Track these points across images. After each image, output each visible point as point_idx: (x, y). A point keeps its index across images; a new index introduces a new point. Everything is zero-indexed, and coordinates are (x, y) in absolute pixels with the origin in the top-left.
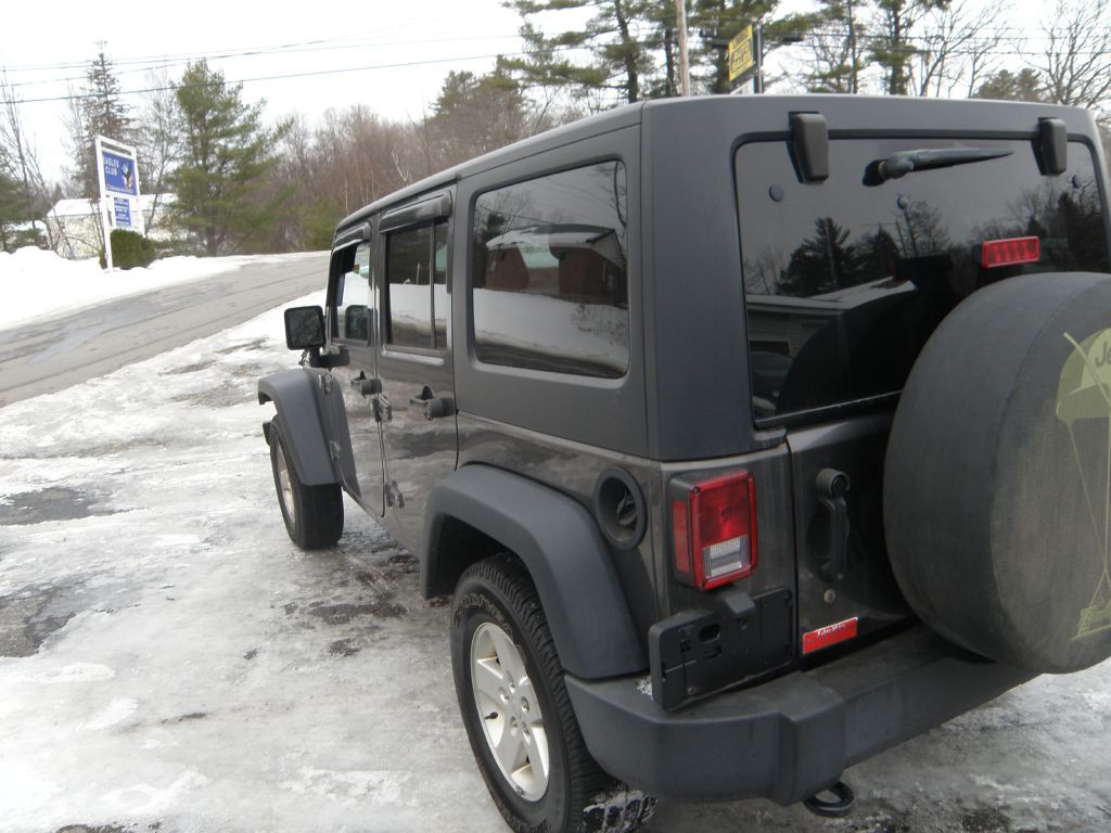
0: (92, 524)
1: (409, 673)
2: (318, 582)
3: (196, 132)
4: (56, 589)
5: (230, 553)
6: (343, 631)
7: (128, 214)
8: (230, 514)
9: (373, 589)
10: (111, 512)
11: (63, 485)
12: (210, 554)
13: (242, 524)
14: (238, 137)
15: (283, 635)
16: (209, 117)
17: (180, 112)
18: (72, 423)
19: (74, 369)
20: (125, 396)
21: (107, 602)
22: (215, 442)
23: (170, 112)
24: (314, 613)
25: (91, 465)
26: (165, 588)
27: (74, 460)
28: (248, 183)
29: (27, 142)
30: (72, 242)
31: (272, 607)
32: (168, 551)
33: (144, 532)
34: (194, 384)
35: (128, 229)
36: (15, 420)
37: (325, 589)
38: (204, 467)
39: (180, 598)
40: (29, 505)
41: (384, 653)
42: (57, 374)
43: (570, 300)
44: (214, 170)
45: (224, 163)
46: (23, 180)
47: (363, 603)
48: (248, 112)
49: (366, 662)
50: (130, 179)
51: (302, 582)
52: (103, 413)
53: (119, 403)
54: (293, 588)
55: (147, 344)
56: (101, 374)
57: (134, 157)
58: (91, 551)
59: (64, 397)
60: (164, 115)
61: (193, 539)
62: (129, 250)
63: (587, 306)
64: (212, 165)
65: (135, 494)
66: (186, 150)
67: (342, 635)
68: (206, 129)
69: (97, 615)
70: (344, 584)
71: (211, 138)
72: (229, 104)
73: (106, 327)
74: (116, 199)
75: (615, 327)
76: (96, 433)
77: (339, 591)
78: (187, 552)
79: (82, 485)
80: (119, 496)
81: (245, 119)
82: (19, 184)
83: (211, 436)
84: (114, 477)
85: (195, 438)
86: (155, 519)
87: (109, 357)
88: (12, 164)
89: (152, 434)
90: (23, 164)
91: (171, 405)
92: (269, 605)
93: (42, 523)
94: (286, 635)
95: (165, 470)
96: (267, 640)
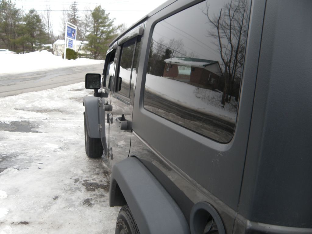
0: (30, 135)
1: (108, 220)
2: (89, 171)
3: (96, 25)
4: (7, 157)
5: (65, 154)
6: (91, 195)
7: (72, 44)
8: (71, 139)
9: (107, 178)
10: (37, 132)
11: (28, 120)
12: (59, 153)
13: (73, 144)
14: (107, 28)
15: (69, 192)
16: (100, 21)
17: (92, 19)
18: (39, 101)
19: (45, 85)
20: (56, 96)
21: (19, 165)
22: (77, 114)
23: (89, 18)
24: (84, 184)
25: (39, 115)
26: (40, 163)
27: (34, 113)
28: (108, 41)
29: (50, 23)
30: (58, 51)
31: (71, 179)
32: (47, 149)
33: (43, 141)
34: (77, 95)
35: (72, 49)
36: (23, 98)
37: (91, 175)
38: (70, 121)
39: (43, 169)
40: (15, 125)
41: (102, 208)
42: (40, 86)
43: (194, 85)
44: (99, 36)
45: (102, 34)
46: (48, 32)
47: (102, 183)
48: (111, 21)
49: (95, 211)
50: (74, 34)
51: (84, 170)
52: (48, 100)
53: (54, 97)
54: (80, 172)
55: (68, 81)
56: (52, 88)
57: (76, 29)
58: (24, 145)
59: (39, 93)
60: (88, 19)
61: (56, 146)
62: (71, 55)
63: (200, 88)
64: (99, 34)
65: (46, 127)
66: (92, 29)
67: (90, 196)
68: (98, 24)
69: (14, 170)
70: (98, 174)
71: (99, 27)
72: (106, 18)
73: (58, 75)
74: (69, 40)
75: (211, 98)
76: (43, 106)
77: (95, 177)
78: (52, 151)
79: (33, 121)
80: (42, 127)
81: (109, 23)
82: (47, 34)
83: (76, 112)
84: (43, 121)
85: (71, 111)
86: (48, 137)
87: (56, 83)
88: (46, 28)
89: (60, 108)
90: (49, 29)
91: (68, 100)
92: (70, 177)
93: (15, 132)
94: (71, 192)
95: (58, 121)
96: (63, 192)
